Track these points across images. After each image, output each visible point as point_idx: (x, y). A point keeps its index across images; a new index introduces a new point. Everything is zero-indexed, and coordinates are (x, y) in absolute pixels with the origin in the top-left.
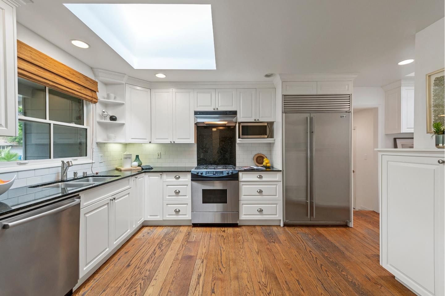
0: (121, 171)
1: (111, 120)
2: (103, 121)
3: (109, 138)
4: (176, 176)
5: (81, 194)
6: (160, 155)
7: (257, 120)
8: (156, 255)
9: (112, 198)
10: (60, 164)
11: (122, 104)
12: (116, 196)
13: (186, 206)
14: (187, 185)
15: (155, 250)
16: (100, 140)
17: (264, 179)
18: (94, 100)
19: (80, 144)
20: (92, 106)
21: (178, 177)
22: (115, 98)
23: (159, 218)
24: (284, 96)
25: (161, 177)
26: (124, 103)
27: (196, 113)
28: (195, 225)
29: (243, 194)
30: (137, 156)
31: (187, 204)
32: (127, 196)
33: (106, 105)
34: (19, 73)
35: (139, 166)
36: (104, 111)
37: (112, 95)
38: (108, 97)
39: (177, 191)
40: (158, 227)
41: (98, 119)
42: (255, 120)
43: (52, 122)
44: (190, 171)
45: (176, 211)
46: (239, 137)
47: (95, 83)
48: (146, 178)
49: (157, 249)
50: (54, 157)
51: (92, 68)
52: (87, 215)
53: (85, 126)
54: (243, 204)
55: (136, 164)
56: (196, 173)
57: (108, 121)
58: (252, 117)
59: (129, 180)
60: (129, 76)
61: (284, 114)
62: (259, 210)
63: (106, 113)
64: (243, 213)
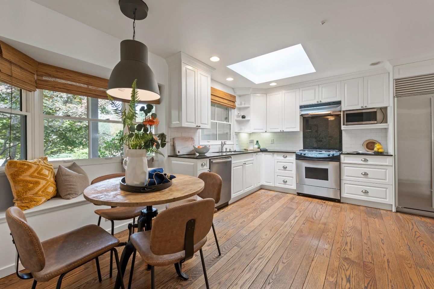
0: (248, 150)
1: (242, 118)
2: (238, 119)
3: (241, 129)
4: (284, 156)
5: (232, 156)
6: (273, 142)
7: (364, 106)
8: (269, 202)
9: (244, 163)
10: (220, 143)
11: (248, 107)
12: (247, 163)
13: (292, 179)
14: (293, 163)
15: (268, 200)
16: (236, 131)
17: (369, 163)
18: (234, 107)
19: (227, 133)
20: (233, 110)
21: (285, 156)
22: (245, 104)
23: (271, 184)
24: (396, 80)
25: (273, 155)
26: (249, 106)
27: (301, 107)
28: (299, 194)
29: (346, 175)
30: (257, 142)
31: (293, 177)
32: (252, 164)
33: (240, 109)
34: (211, 102)
35: (258, 148)
36: (239, 113)
37: (243, 103)
38: (241, 104)
39: (285, 167)
40: (271, 191)
41: (236, 118)
42: (362, 107)
43: (218, 122)
44: (295, 152)
45: (284, 181)
46: (344, 125)
47: (235, 97)
48: (263, 155)
49: (270, 200)
50: (218, 140)
51: (233, 89)
52: (234, 168)
53: (229, 123)
54: (345, 183)
55: (256, 146)
56: (299, 154)
57: (241, 119)
58: (358, 105)
59: (253, 155)
60: (253, 89)
61: (396, 99)
62: (364, 191)
63: (240, 114)
64: (346, 192)
